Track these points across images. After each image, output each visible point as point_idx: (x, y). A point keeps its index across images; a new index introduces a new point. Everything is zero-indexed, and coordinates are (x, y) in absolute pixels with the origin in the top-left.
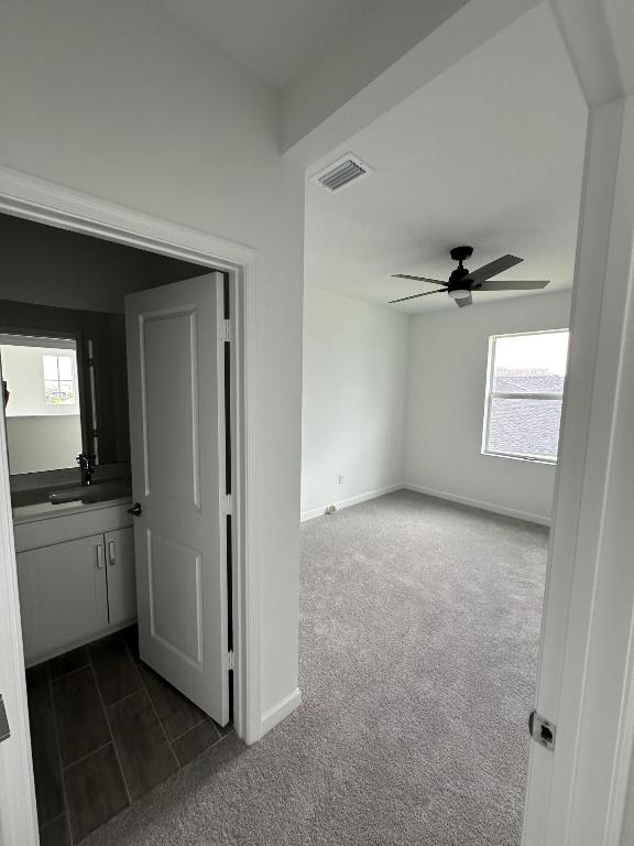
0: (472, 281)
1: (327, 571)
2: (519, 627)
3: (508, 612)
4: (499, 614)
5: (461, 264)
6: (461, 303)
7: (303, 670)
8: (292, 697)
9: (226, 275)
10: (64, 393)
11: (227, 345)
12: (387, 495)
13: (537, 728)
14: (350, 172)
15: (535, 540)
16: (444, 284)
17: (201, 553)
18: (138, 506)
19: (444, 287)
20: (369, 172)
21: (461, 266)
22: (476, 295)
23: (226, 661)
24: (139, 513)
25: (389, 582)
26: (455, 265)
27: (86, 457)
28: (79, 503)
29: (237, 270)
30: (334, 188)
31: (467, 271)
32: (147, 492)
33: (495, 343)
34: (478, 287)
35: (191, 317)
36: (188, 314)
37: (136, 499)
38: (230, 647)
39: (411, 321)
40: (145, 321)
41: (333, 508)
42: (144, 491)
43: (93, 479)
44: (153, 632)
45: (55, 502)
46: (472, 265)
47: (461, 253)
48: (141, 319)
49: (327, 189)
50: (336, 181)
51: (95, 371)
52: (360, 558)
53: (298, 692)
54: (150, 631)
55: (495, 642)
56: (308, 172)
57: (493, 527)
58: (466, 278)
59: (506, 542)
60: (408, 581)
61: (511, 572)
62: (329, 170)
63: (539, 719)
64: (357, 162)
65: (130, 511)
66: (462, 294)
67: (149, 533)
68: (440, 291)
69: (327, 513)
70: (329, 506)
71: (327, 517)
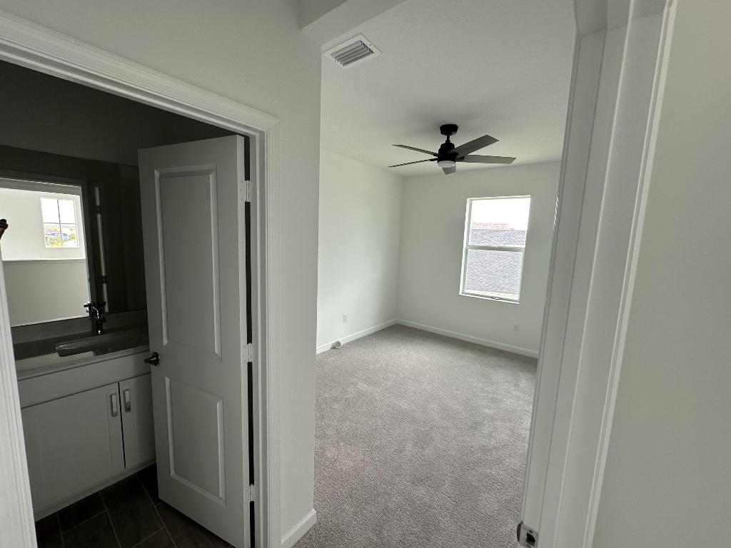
0: (457, 154)
1: (335, 399)
2: (490, 435)
3: (481, 423)
4: (476, 426)
5: (448, 138)
6: (447, 171)
7: (317, 492)
8: (310, 517)
9: (247, 139)
10: (65, 235)
11: (247, 205)
12: (382, 330)
13: (524, 535)
14: (359, 52)
15: (499, 363)
16: (435, 155)
17: (222, 398)
18: (156, 355)
19: (435, 157)
20: (376, 53)
21: (448, 141)
22: (459, 165)
23: (247, 494)
24: (156, 363)
25: (388, 406)
26: (443, 139)
27: (96, 304)
28: (90, 354)
29: (257, 135)
30: (344, 64)
31: (453, 145)
32: (165, 342)
33: (471, 204)
34: (462, 159)
35: (212, 177)
36: (208, 173)
37: (153, 348)
38: (252, 481)
39: (404, 182)
40: (161, 176)
41: (338, 343)
42: (162, 339)
43: (104, 328)
44: (172, 473)
45: (63, 353)
46: (458, 141)
47: (449, 129)
48: (157, 174)
49: (339, 64)
50: (347, 57)
51: (102, 218)
52: (363, 386)
53: (314, 511)
54: (169, 472)
55: (473, 449)
56: (323, 48)
57: (469, 355)
58: (453, 151)
59: (479, 367)
60: (404, 404)
61: (483, 391)
62: (341, 47)
63: (525, 529)
64: (367, 44)
65: (147, 361)
66: (448, 164)
67: (167, 380)
68: (431, 160)
69: (334, 348)
70: (334, 342)
71: (334, 351)
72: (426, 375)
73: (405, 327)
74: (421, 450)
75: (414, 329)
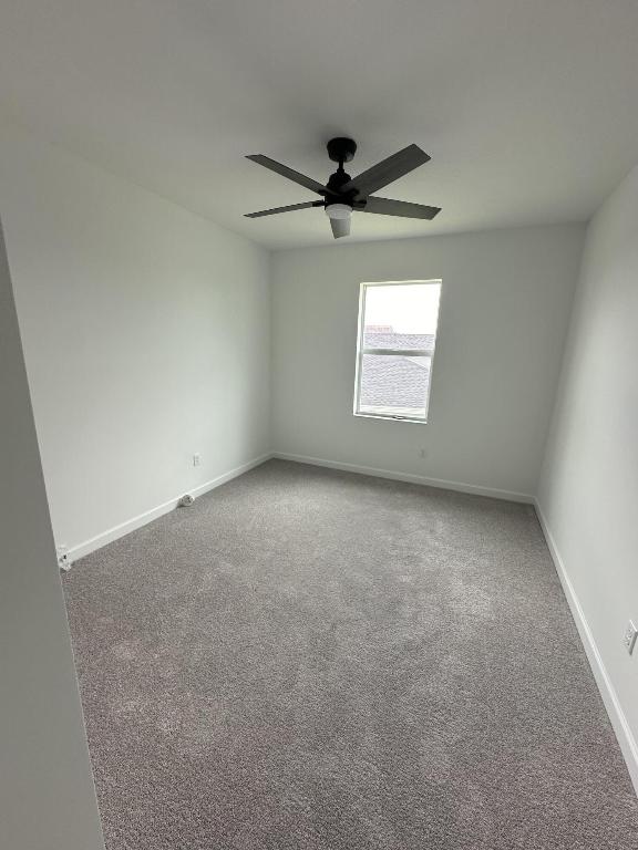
0: (357, 192)
5: (341, 166)
6: (337, 229)
12: (253, 469)
16: (322, 193)
19: (322, 198)
21: (341, 170)
25: (266, 597)
26: (333, 167)
31: (348, 177)
34: (362, 205)
41: (188, 498)
46: (354, 169)
47: (341, 149)
52: (226, 567)
57: (369, 494)
59: (384, 510)
61: (395, 547)
66: (340, 211)
68: (317, 204)
69: (181, 506)
70: (181, 497)
71: (181, 511)
72: (317, 533)
73: (284, 461)
74: (322, 674)
75: (297, 463)
